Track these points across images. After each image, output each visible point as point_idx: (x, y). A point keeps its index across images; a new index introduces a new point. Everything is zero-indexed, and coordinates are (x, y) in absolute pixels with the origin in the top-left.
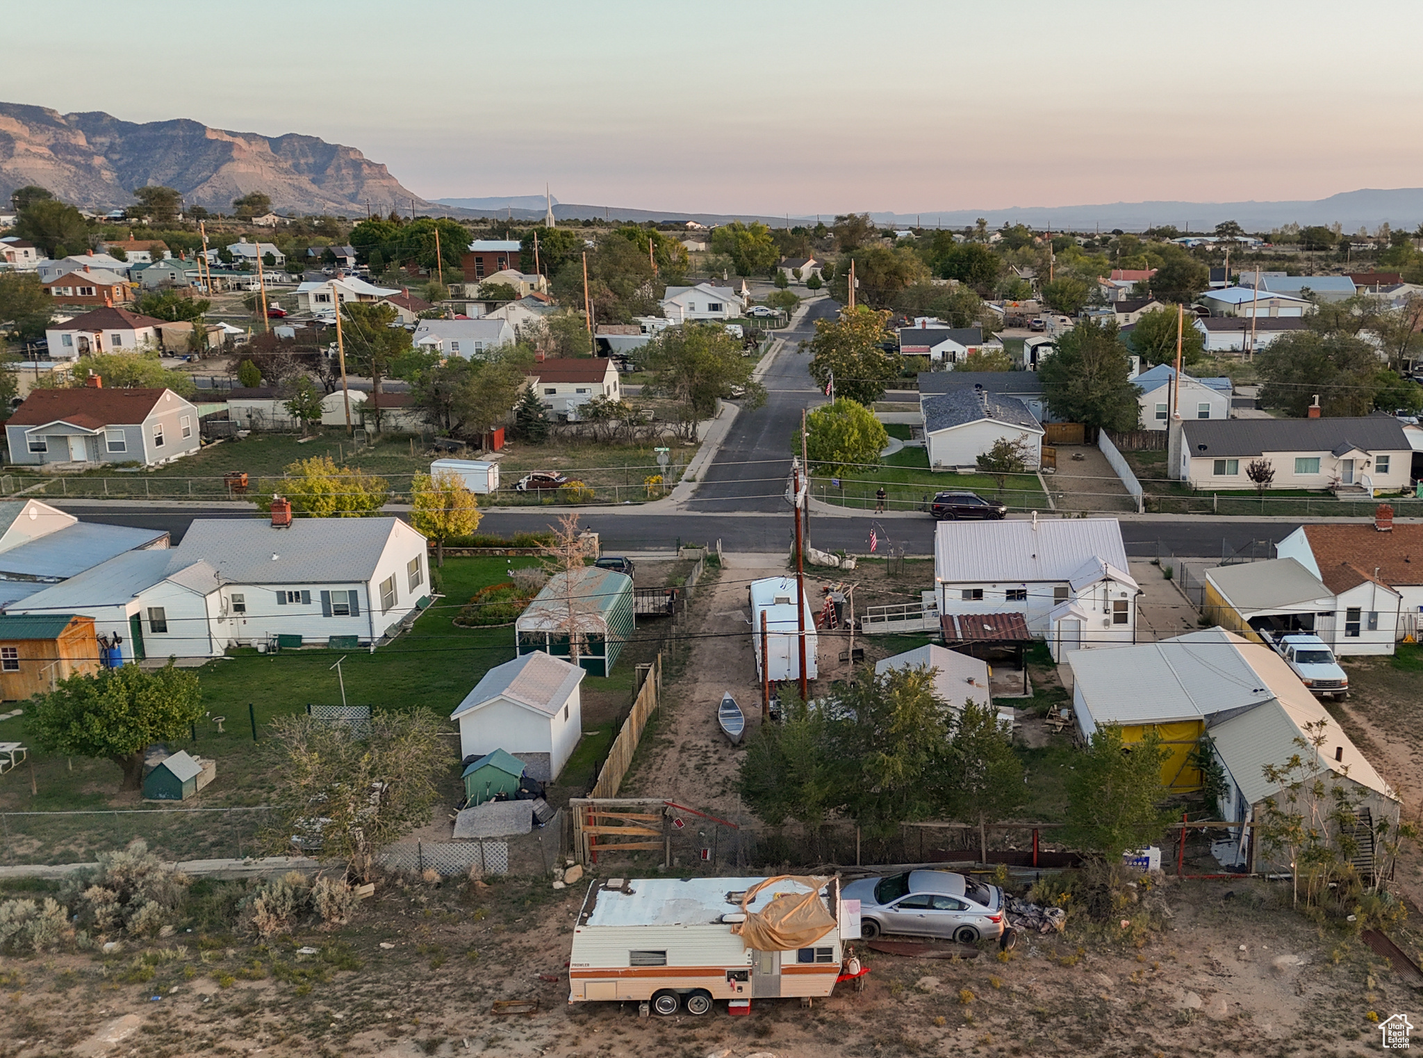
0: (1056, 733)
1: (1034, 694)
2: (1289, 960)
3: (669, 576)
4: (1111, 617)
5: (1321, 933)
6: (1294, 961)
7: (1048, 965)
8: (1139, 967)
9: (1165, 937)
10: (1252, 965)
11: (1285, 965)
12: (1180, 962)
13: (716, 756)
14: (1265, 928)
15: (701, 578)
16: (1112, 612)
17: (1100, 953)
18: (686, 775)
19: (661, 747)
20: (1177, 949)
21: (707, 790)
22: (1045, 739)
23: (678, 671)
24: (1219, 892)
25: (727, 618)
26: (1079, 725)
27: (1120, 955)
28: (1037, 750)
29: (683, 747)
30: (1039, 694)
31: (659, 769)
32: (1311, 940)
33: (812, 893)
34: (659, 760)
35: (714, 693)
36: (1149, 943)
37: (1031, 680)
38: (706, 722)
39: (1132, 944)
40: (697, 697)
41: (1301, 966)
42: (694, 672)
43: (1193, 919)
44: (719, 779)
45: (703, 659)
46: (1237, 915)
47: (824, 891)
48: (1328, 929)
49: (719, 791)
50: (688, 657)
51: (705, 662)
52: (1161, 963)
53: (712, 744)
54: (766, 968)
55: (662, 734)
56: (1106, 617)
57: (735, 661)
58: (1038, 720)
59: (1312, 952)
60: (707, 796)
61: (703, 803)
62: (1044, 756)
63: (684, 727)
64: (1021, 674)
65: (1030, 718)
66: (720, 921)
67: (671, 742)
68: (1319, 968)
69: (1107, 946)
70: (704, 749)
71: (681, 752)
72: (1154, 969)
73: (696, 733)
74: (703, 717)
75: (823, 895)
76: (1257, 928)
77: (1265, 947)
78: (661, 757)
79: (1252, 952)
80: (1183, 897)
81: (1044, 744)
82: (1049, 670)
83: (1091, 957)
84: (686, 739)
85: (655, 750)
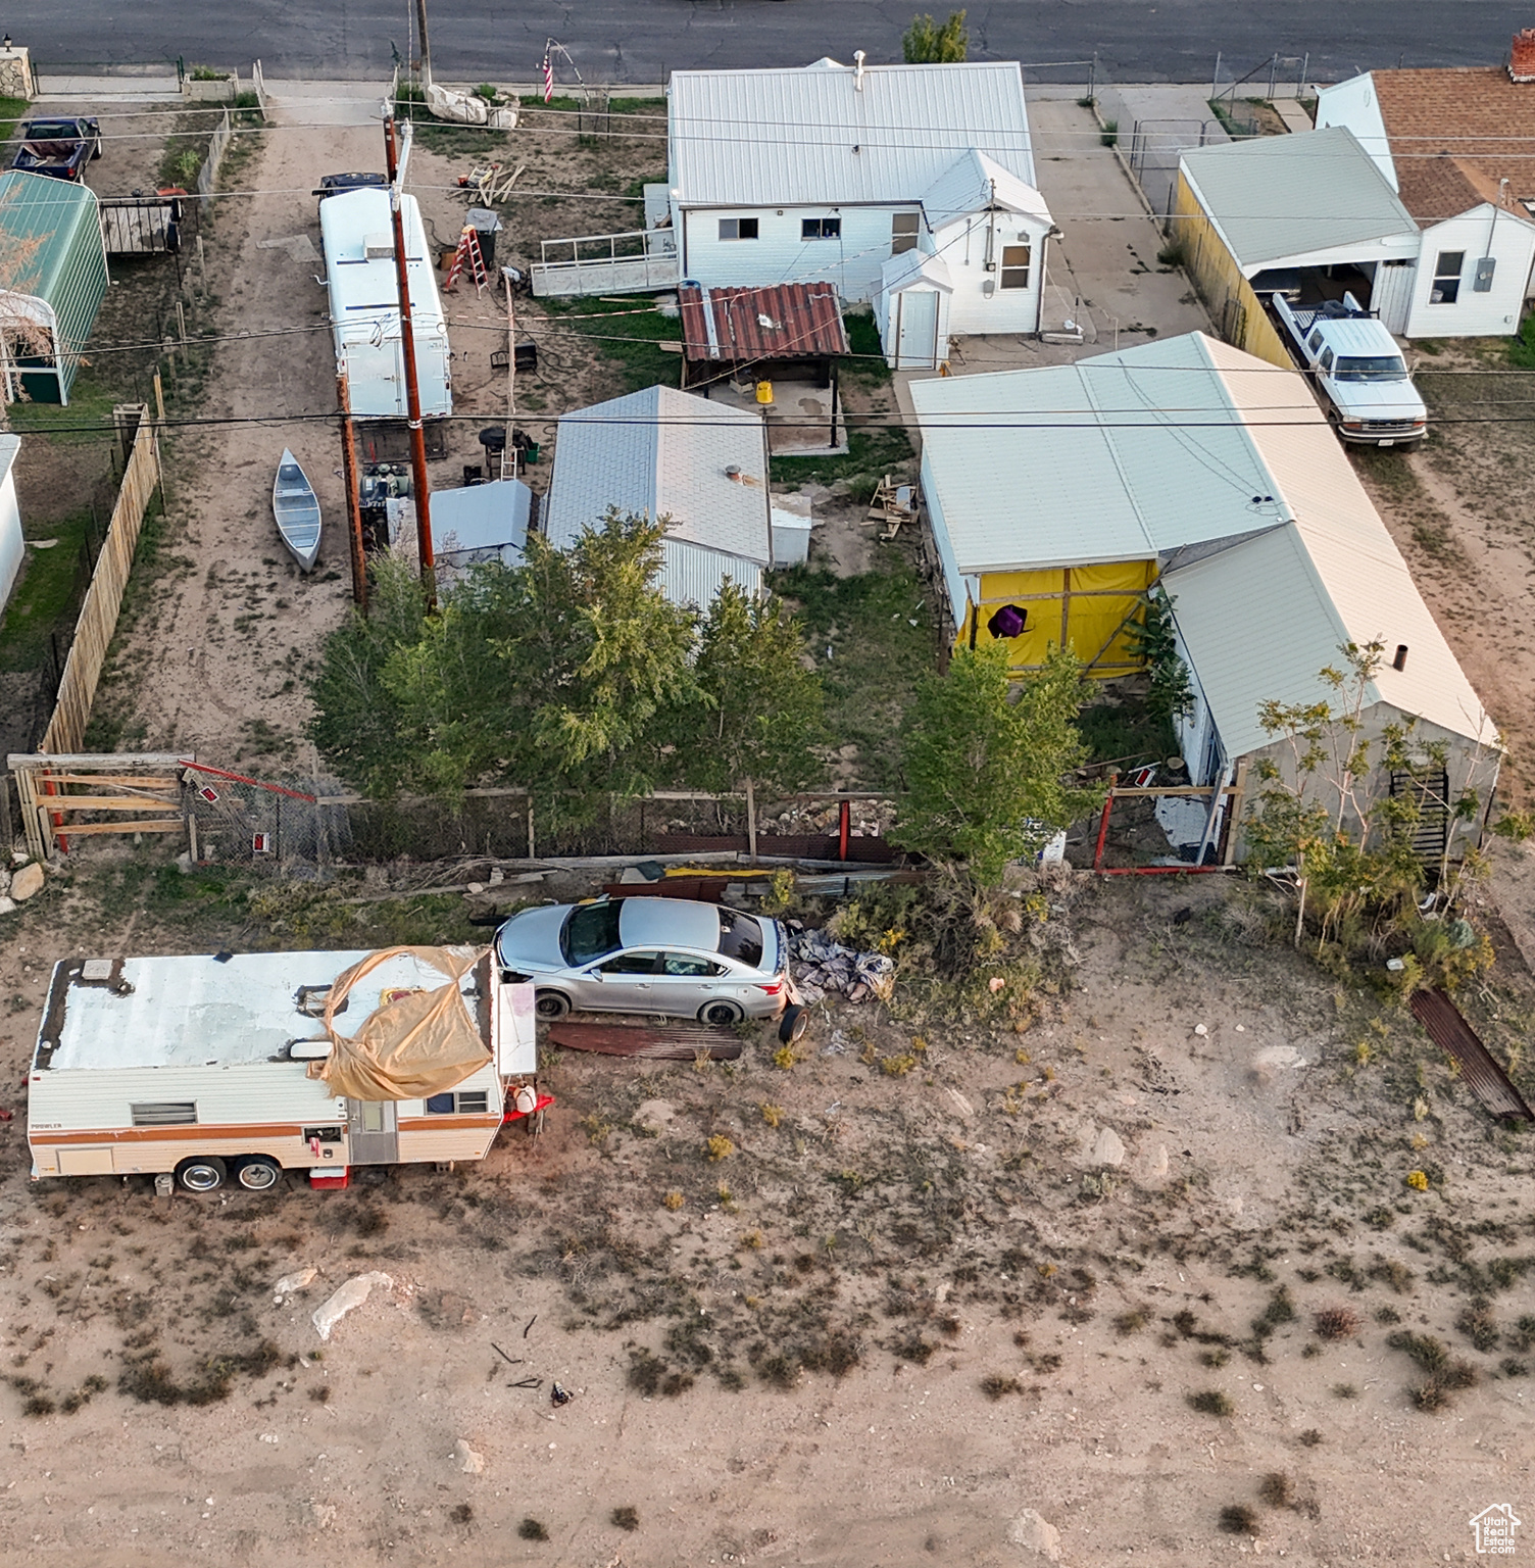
0: (887, 540)
1: (851, 448)
2: (1281, 1057)
3: (168, 145)
4: (997, 277)
5: (1340, 995)
6: (1288, 1060)
7: (862, 1072)
8: (1019, 1074)
9: (1065, 1009)
10: (1216, 1068)
11: (1273, 1067)
12: (1092, 1063)
13: (273, 597)
14: (1241, 985)
15: (228, 152)
16: (1000, 268)
17: (952, 1045)
18: (218, 642)
19: (171, 575)
20: (1088, 1031)
21: (259, 679)
22: (868, 553)
23: (195, 390)
24: (1165, 902)
25: (281, 254)
26: (928, 522)
27: (987, 1048)
28: (852, 580)
29: (212, 576)
30: (858, 445)
31: (171, 629)
32: (1320, 1012)
33: (449, 986)
34: (169, 608)
35: (263, 443)
36: (1037, 1022)
37: (844, 411)
38: (252, 515)
39: (1008, 1025)
40: (232, 452)
41: (1302, 1070)
42: (224, 390)
43: (1117, 964)
44: (281, 654)
45: (239, 360)
46: (1194, 957)
47: (468, 981)
48: (1350, 987)
49: (282, 682)
50: (212, 353)
51: (245, 367)
52: (1059, 1065)
53: (264, 569)
54: (371, 1121)
55: (170, 546)
56: (989, 276)
57: (301, 365)
58: (856, 509)
59: (1323, 1038)
60: (262, 694)
61: (253, 711)
62: (864, 594)
63: (210, 528)
64: (825, 396)
65: (841, 503)
66: (287, 1056)
67: (189, 564)
68: (1330, 1074)
69: (966, 1029)
70: (250, 581)
71: (209, 586)
72: (1045, 1078)
73: (234, 542)
74: (245, 505)
75: (468, 992)
76: (1228, 986)
77: (1240, 1028)
78: (173, 600)
79: (1217, 1040)
80: (1100, 915)
81: (866, 568)
82: (877, 385)
83: (936, 1054)
84: (217, 555)
85: (162, 584)
